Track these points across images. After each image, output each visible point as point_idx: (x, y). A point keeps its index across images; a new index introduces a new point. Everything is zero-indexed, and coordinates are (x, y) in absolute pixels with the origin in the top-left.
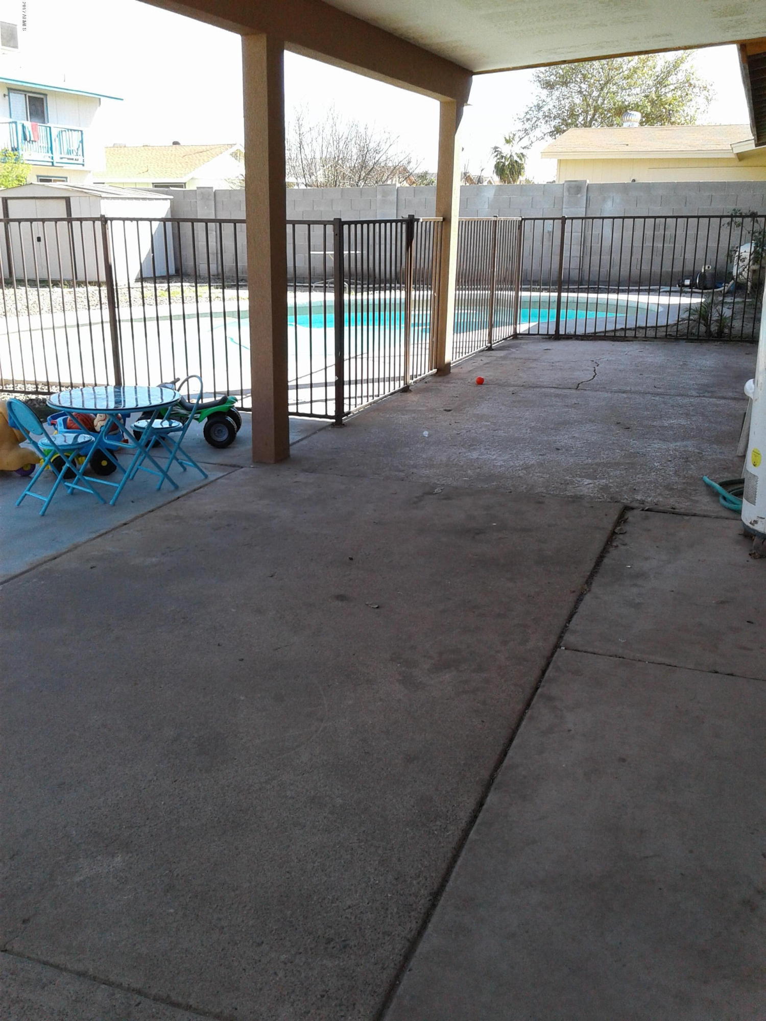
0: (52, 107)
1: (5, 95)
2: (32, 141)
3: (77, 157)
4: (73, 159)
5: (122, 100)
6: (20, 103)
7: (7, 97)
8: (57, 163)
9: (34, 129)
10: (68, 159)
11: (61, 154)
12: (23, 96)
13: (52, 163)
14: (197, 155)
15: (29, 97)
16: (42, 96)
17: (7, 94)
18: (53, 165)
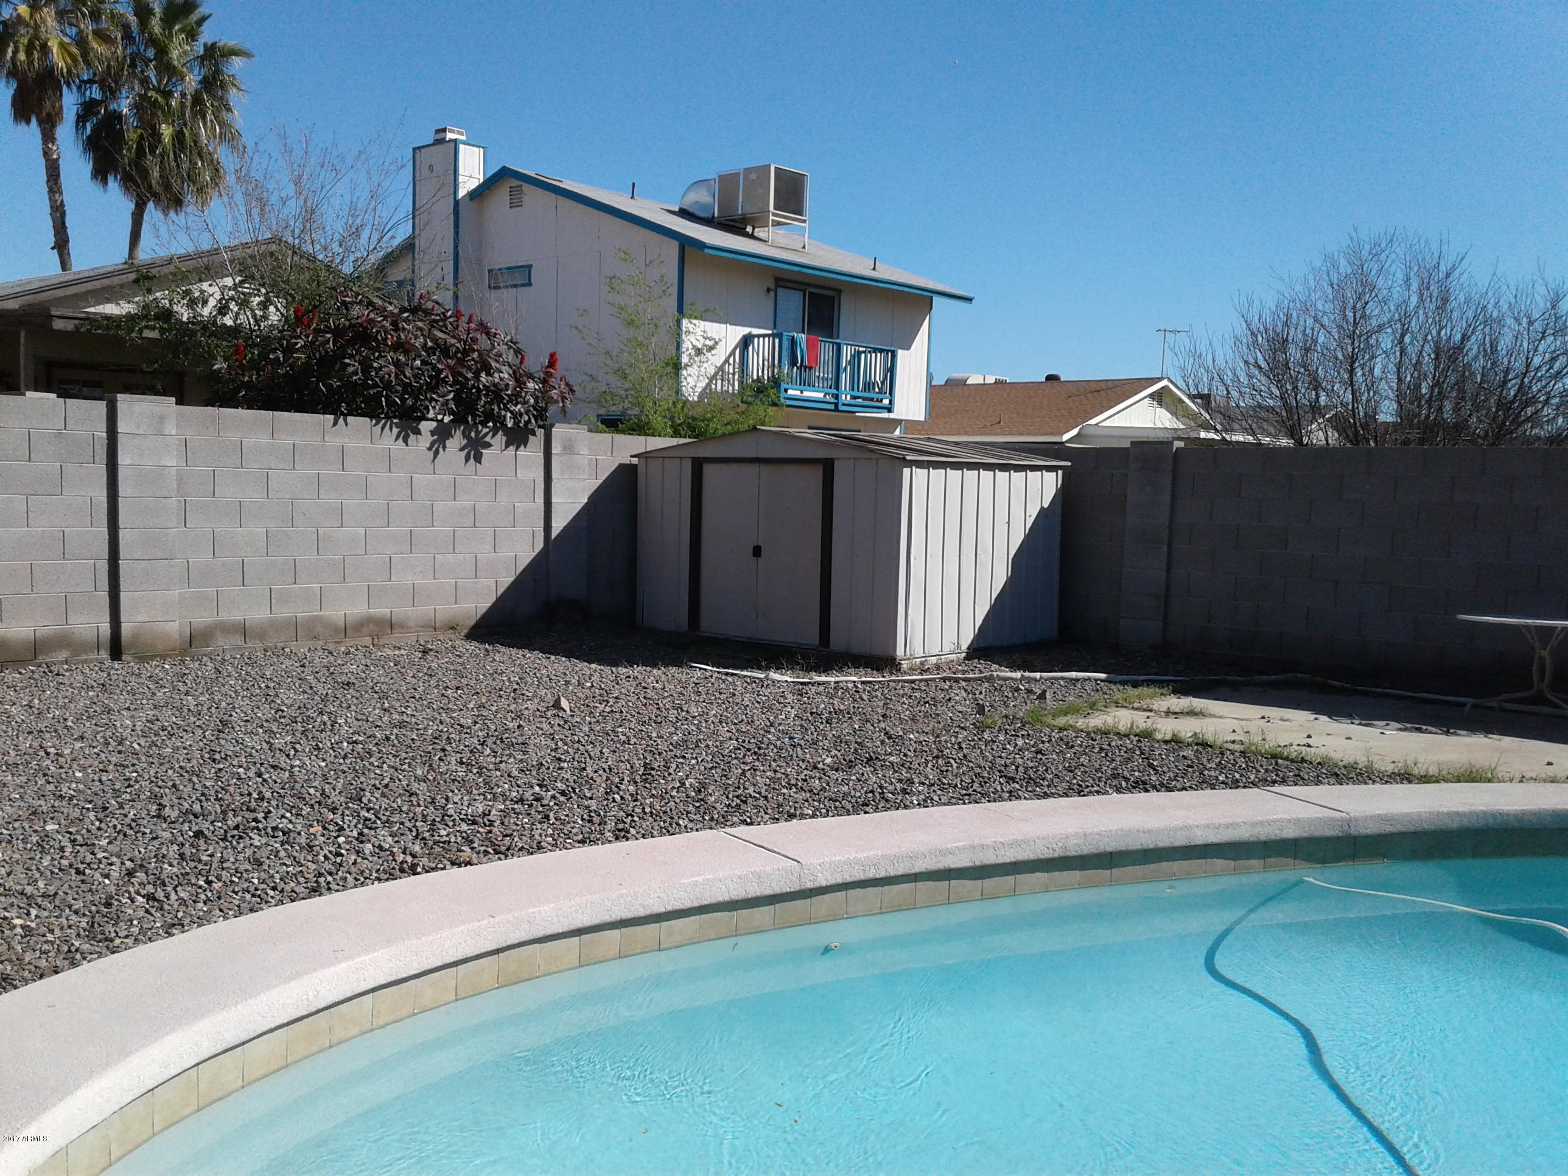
0: (848, 315)
1: (769, 290)
2: (806, 367)
3: (880, 396)
4: (872, 399)
5: (969, 300)
6: (793, 303)
7: (772, 294)
8: (844, 405)
9: (811, 346)
10: (864, 399)
11: (853, 390)
12: (801, 294)
13: (836, 405)
14: (1090, 395)
15: (809, 292)
16: (831, 293)
17: (773, 287)
18: (836, 410)
